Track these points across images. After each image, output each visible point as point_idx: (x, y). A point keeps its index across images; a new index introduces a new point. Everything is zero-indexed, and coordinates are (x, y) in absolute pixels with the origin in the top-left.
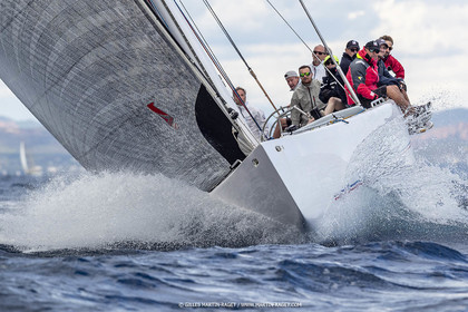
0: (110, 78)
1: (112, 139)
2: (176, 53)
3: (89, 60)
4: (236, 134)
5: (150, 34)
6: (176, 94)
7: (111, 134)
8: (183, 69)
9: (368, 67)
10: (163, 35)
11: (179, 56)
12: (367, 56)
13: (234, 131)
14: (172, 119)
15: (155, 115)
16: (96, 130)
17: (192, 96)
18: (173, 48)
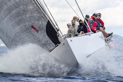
0: (20, 18)
1: (19, 37)
2: (41, 10)
3: (14, 12)
4: (58, 36)
5: (33, 4)
6: (40, 23)
7: (19, 35)
8: (43, 15)
9: (94, 21)
10: (37, 5)
11: (42, 11)
12: (93, 18)
13: (57, 35)
14: (38, 31)
15: (33, 29)
16: (14, 34)
17: (45, 24)
18: (40, 9)
